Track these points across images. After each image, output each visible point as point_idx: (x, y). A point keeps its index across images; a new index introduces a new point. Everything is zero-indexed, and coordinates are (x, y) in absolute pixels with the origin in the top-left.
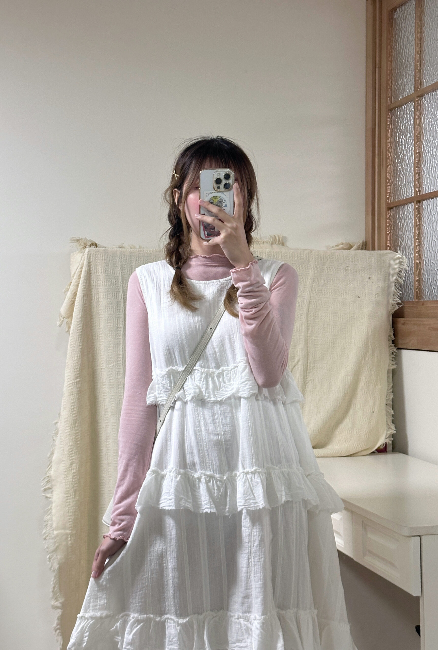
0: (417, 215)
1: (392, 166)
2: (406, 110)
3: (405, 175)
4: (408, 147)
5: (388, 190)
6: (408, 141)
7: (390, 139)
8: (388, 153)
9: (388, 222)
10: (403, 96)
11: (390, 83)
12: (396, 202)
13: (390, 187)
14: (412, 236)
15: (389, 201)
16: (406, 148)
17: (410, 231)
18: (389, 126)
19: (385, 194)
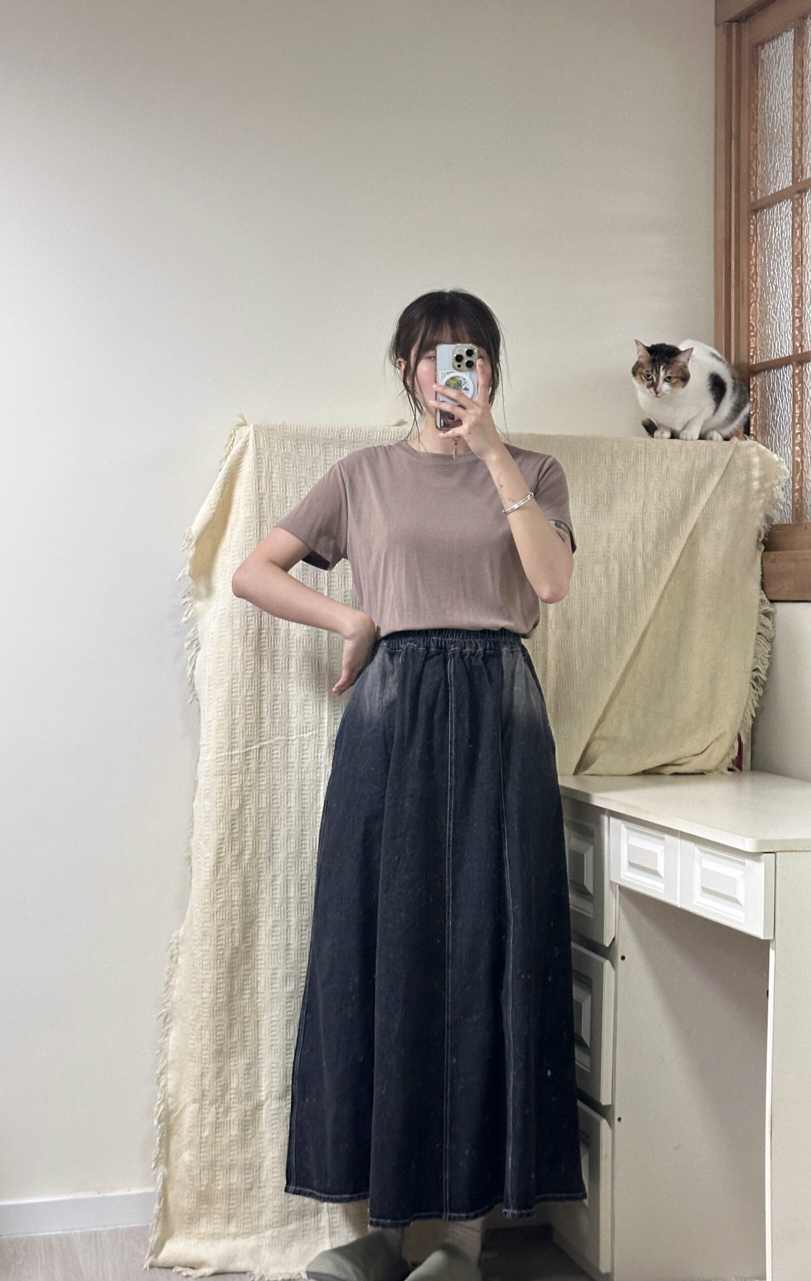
0: (798, 384)
1: (758, 305)
2: (780, 213)
3: (778, 319)
4: (784, 274)
5: (752, 343)
6: (784, 264)
7: (754, 259)
8: (751, 281)
9: (751, 396)
10: (775, 190)
11: (754, 166)
12: (764, 363)
13: (754, 339)
14: (789, 419)
15: (753, 361)
16: (780, 275)
17: (787, 411)
18: (754, 238)
19: (746, 349)
